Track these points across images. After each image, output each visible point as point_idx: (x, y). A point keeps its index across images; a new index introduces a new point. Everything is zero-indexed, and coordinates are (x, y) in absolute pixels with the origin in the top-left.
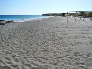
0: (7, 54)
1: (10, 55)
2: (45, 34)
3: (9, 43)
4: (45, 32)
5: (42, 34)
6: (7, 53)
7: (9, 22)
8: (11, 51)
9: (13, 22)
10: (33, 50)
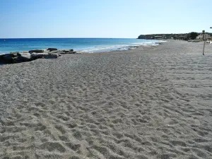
0: (60, 120)
1: (65, 122)
2: (142, 82)
3: (64, 96)
4: (142, 78)
5: (135, 82)
6: (60, 117)
7: (66, 52)
8: (67, 113)
9: (74, 53)
10: (114, 117)
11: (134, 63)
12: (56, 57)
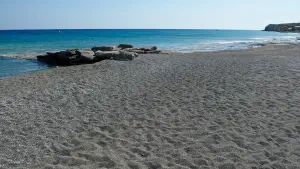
0: (136, 155)
1: (142, 159)
2: (271, 105)
3: (143, 119)
4: (272, 98)
5: (259, 104)
6: (135, 151)
7: (145, 51)
8: (146, 145)
9: (158, 52)
11: (258, 72)
12: (130, 58)
